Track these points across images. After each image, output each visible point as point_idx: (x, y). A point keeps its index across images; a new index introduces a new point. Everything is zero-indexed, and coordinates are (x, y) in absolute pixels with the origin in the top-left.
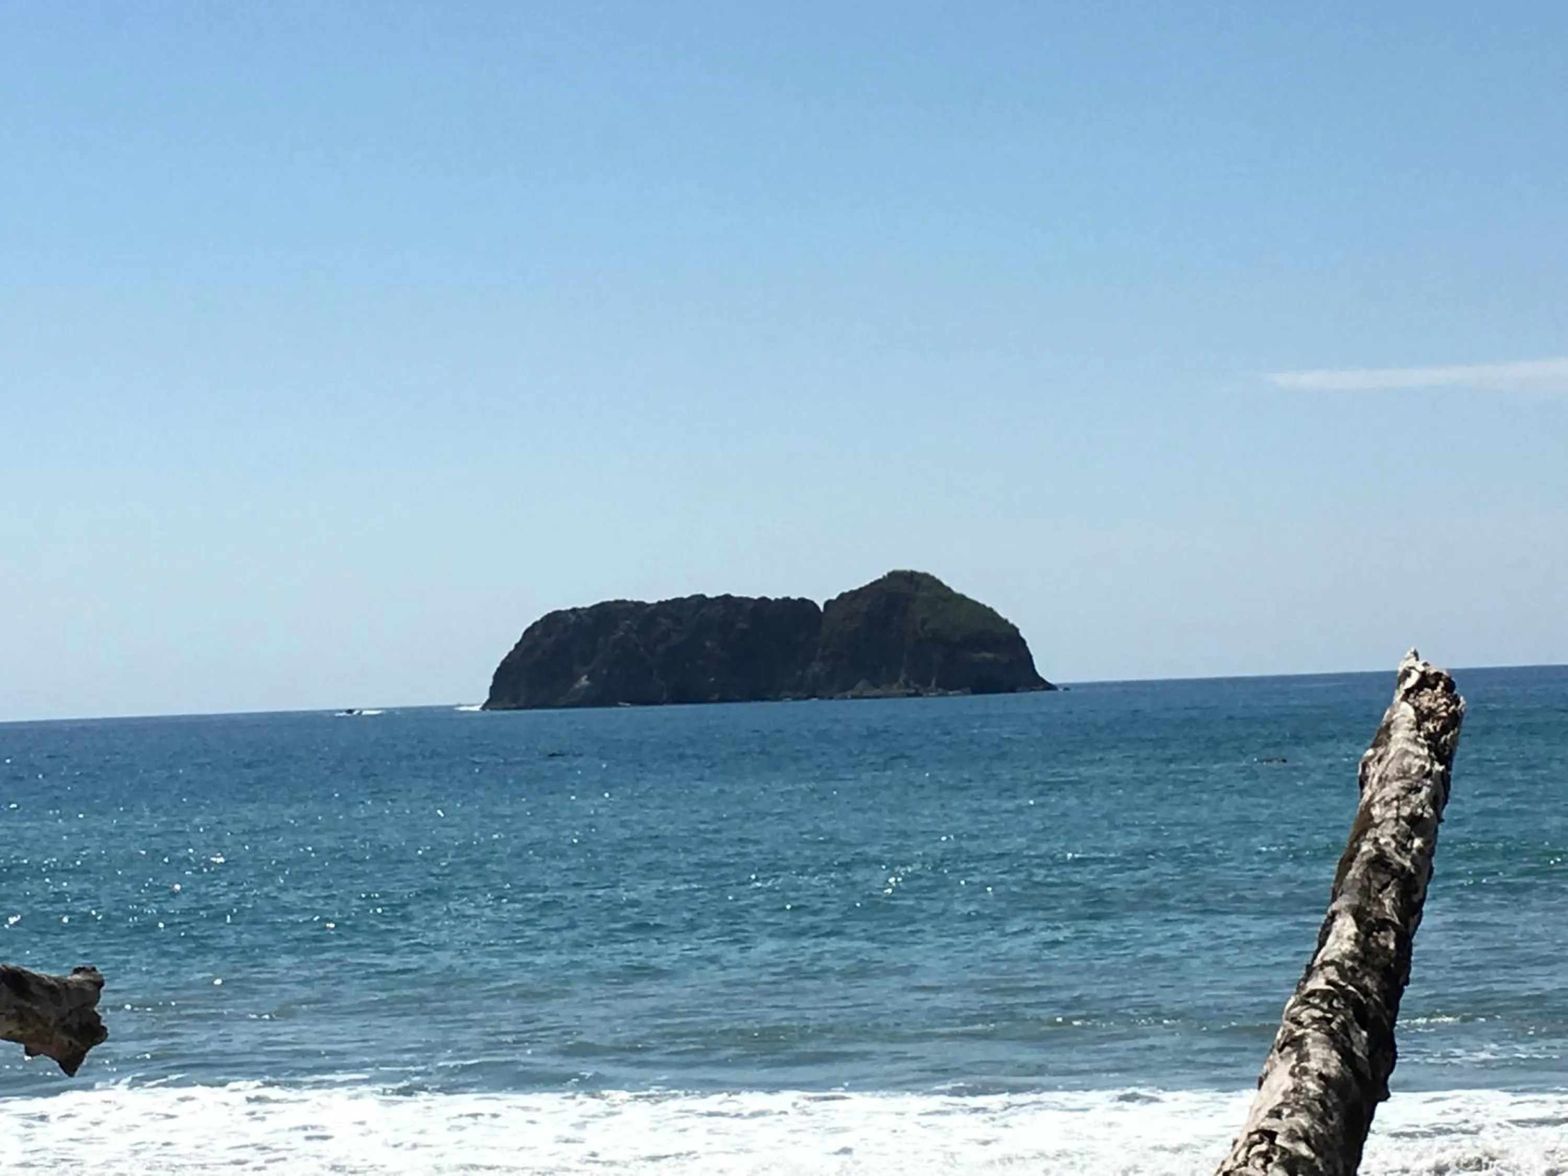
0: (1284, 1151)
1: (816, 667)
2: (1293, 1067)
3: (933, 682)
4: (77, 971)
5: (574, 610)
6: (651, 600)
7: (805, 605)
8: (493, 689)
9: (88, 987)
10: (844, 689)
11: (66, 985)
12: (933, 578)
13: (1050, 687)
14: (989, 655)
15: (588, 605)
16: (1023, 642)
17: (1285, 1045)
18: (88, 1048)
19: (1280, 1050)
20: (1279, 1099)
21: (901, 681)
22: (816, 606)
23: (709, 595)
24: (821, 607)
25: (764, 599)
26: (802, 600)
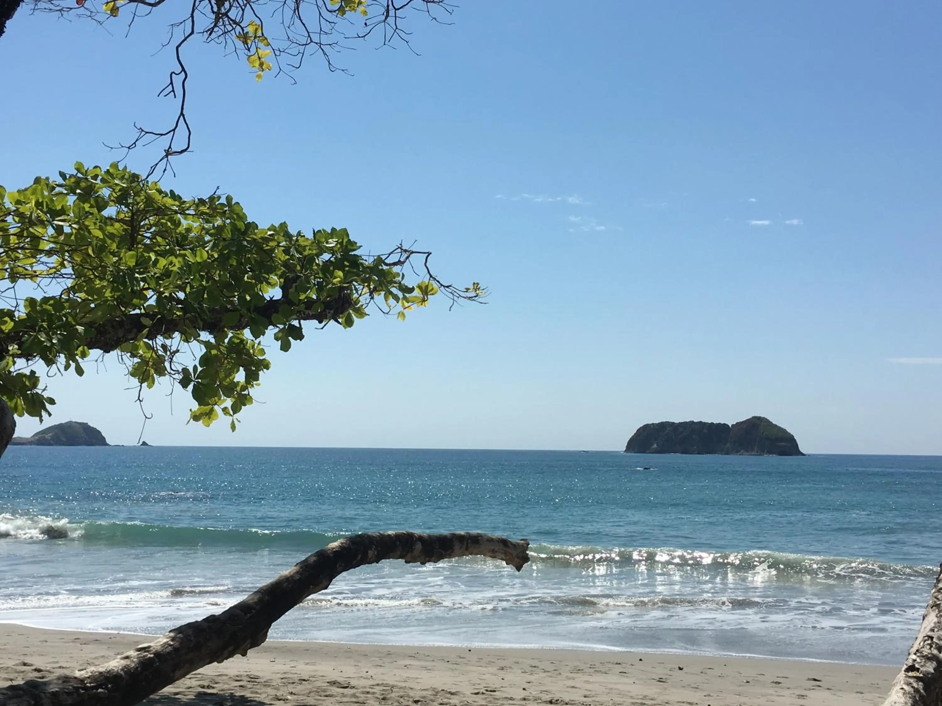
0: (937, 644)
1: (728, 445)
2: (937, 614)
3: (766, 451)
4: (522, 540)
5: (653, 424)
6: (677, 421)
7: (725, 425)
8: (627, 447)
9: (525, 545)
10: (737, 452)
11: (518, 544)
12: (766, 419)
13: (803, 455)
14: (784, 444)
15: (657, 422)
16: (795, 440)
17: (933, 606)
18: (524, 564)
19: (932, 608)
20: (933, 625)
21: (755, 450)
22: (729, 426)
23: (695, 421)
24: (730, 426)
25: (712, 423)
26: (724, 424)
